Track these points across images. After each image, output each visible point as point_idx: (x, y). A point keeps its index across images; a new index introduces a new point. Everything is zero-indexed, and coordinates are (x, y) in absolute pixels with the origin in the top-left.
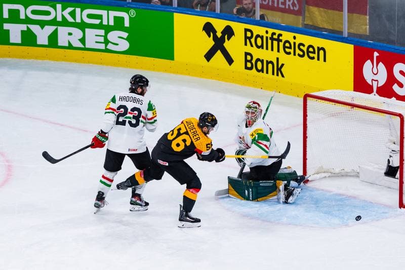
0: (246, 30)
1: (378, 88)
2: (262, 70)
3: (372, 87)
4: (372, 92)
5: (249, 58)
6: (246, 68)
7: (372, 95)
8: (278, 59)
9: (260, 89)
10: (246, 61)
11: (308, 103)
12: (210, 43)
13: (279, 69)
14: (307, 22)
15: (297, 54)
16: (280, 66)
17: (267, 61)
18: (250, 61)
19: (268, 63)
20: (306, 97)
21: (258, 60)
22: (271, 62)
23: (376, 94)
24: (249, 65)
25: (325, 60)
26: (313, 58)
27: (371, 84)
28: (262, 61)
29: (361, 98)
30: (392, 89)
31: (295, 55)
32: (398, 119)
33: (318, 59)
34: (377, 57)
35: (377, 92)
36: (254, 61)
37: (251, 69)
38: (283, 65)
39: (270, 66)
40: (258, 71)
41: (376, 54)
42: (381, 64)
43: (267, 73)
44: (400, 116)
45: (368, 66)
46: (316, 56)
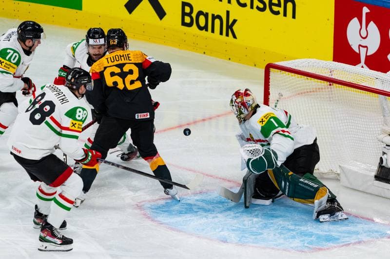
2: (206, 28)
4: (359, 62)
5: (187, 10)
6: (184, 24)
7: (358, 67)
8: (228, 12)
9: (202, 54)
10: (184, 14)
11: (271, 77)
13: (230, 27)
15: (255, 6)
16: (231, 21)
17: (213, 15)
18: (189, 15)
19: (214, 17)
20: (269, 67)
21: (200, 13)
22: (219, 17)
23: (365, 66)
24: (187, 20)
25: (294, 17)
26: (277, 13)
27: (358, 52)
28: (206, 15)
29: (344, 71)
30: (387, 59)
31: (252, 7)
33: (285, 15)
34: (367, 14)
35: (366, 63)
36: (194, 15)
37: (190, 25)
38: (235, 21)
39: (217, 21)
40: (201, 28)
41: (365, 10)
42: (372, 24)
43: (213, 31)
45: (353, 26)
46: (281, 10)
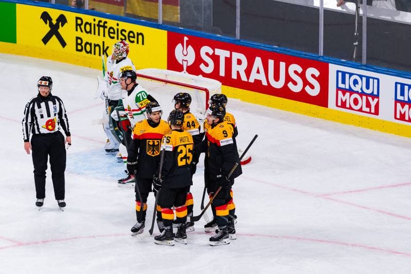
0: (77, 18)
1: (188, 67)
2: (90, 52)
3: (182, 66)
4: (183, 70)
5: (79, 41)
6: (77, 50)
7: (182, 73)
8: (103, 42)
9: (88, 68)
10: (77, 44)
12: (47, 29)
13: (105, 51)
14: (129, 11)
15: (119, 38)
16: (105, 48)
17: (95, 44)
18: (80, 44)
19: (95, 46)
21: (87, 43)
22: (98, 45)
23: (186, 72)
24: (79, 47)
25: (143, 44)
26: (133, 42)
27: (182, 64)
28: (91, 45)
29: (174, 75)
30: (199, 68)
31: (118, 39)
32: (204, 93)
33: (138, 43)
34: (187, 41)
35: (187, 71)
36: (83, 45)
37: (81, 50)
38: (108, 48)
39: (97, 48)
40: (87, 52)
41: (186, 39)
42: (190, 47)
43: (95, 54)
44: (206, 90)
45: (179, 49)
46: (135, 40)
